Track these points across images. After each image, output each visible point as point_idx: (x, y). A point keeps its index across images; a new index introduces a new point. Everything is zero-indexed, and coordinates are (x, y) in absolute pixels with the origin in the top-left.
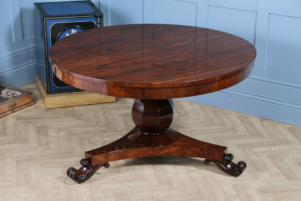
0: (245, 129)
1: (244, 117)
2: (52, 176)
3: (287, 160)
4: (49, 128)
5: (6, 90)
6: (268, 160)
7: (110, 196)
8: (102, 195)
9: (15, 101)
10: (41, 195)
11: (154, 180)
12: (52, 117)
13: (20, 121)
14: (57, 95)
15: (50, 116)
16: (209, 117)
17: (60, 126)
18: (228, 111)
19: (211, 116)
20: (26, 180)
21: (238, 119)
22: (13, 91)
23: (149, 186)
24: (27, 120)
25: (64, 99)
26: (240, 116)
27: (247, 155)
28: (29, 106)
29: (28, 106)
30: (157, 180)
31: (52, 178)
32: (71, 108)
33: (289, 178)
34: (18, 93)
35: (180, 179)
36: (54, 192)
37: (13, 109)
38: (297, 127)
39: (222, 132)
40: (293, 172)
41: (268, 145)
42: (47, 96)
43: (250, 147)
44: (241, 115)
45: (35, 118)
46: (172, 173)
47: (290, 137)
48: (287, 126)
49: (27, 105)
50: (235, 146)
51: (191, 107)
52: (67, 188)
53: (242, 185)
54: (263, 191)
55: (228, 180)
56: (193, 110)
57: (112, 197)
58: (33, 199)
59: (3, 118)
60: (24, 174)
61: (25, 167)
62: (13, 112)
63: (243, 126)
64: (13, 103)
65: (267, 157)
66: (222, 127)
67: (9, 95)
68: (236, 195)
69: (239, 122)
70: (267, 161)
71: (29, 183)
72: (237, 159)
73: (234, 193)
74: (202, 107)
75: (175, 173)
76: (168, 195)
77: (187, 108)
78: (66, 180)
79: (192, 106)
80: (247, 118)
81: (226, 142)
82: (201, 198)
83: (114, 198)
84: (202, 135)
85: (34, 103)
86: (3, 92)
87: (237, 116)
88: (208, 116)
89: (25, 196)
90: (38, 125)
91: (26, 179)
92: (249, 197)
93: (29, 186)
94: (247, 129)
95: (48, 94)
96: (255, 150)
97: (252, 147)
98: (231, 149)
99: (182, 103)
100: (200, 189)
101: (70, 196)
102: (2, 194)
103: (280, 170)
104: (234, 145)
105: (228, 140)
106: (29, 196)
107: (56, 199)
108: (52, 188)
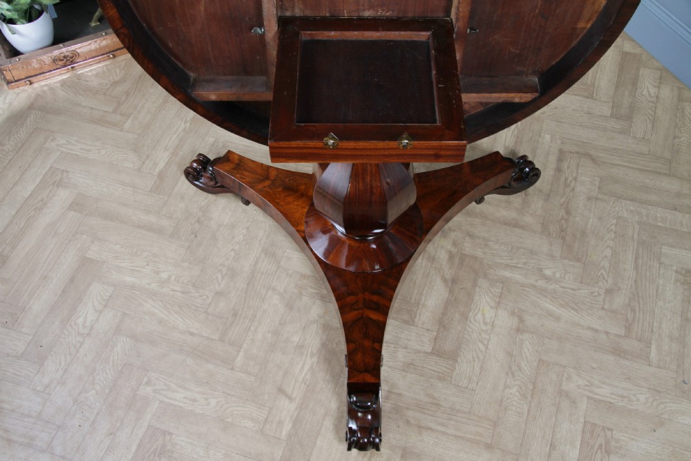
2: (248, 228)
7: (310, 349)
8: (296, 339)
10: (194, 285)
11: (428, 330)
16: (677, 141)
19: (683, 139)
20: (197, 224)
27: (687, 320)
30: (435, 334)
31: (244, 236)
35: (484, 349)
36: (219, 285)
39: (675, 208)
46: (481, 320)
50: (677, 272)
51: (653, 91)
52: (248, 284)
53: (609, 433)
55: (588, 398)
56: (653, 102)
58: (174, 290)
71: (196, 236)
72: (655, 325)
74: (680, 99)
75: (486, 324)
76: (426, 399)
77: (645, 92)
78: (263, 256)
79: (659, 87)
81: (664, 249)
82: (489, 442)
84: (624, 201)
88: (675, 138)
89: (164, 276)
91: (198, 221)
93: (189, 247)
98: (661, 282)
99: (641, 71)
100: (506, 409)
101: (240, 312)
102: (135, 250)
104: (675, 268)
105: (672, 246)
106: (173, 278)
107: (210, 310)
108: (224, 271)
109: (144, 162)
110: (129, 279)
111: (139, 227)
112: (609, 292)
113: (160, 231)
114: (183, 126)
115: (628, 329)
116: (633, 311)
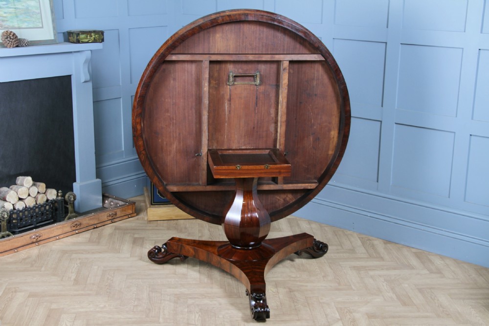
0: (364, 251)
1: (366, 239)
2: (137, 287)
3: (406, 285)
4: (146, 240)
5: (110, 199)
6: (384, 284)
7: (195, 312)
8: (186, 310)
9: (115, 210)
10: (120, 306)
12: (153, 229)
13: (117, 231)
14: (161, 206)
15: (151, 228)
17: (159, 239)
18: (349, 232)
21: (359, 240)
22: (117, 201)
23: (241, 304)
24: (125, 231)
25: (169, 211)
26: (362, 238)
27: (362, 278)
28: (131, 217)
29: (129, 218)
32: (175, 221)
33: (404, 304)
34: (121, 203)
36: (134, 303)
37: (113, 219)
38: (425, 252)
39: (338, 253)
40: (410, 298)
41: (387, 269)
42: (150, 207)
43: (366, 270)
44: (364, 236)
45: (134, 229)
46: (272, 292)
47: (414, 262)
48: (414, 250)
49: (129, 216)
50: (350, 267)
51: (308, 226)
52: (149, 301)
53: (348, 308)
54: (370, 316)
55: (334, 302)
56: (310, 229)
57: (197, 313)
58: (110, 309)
59: (101, 228)
60: (106, 284)
61: (110, 277)
62: (113, 223)
63: (364, 248)
64: (114, 213)
65: (383, 281)
66: (339, 248)
67: (111, 205)
68: (339, 318)
69: (359, 243)
70: (383, 286)
71: (110, 293)
72: (349, 281)
73: (337, 316)
74: (321, 227)
75: (274, 292)
77: (305, 227)
80: (369, 240)
81: (340, 263)
82: (298, 319)
83: (200, 313)
85: (137, 215)
86: (107, 202)
87: (359, 238)
88: (326, 236)
89: (102, 306)
90: (136, 236)
91: (108, 289)
92: (354, 321)
93: (109, 296)
94: (367, 251)
95: (152, 204)
96: (371, 273)
97: (369, 270)
98: (345, 271)
99: (299, 222)
100: (299, 310)
101: (151, 308)
102: (79, 302)
103: (396, 295)
105: (344, 262)
106: (107, 305)
107: (135, 310)
108: (134, 299)
109: (62, 278)
110: (82, 310)
111: (75, 295)
112: (323, 277)
113: (89, 295)
114: (76, 266)
115: (339, 284)
116: (338, 279)
